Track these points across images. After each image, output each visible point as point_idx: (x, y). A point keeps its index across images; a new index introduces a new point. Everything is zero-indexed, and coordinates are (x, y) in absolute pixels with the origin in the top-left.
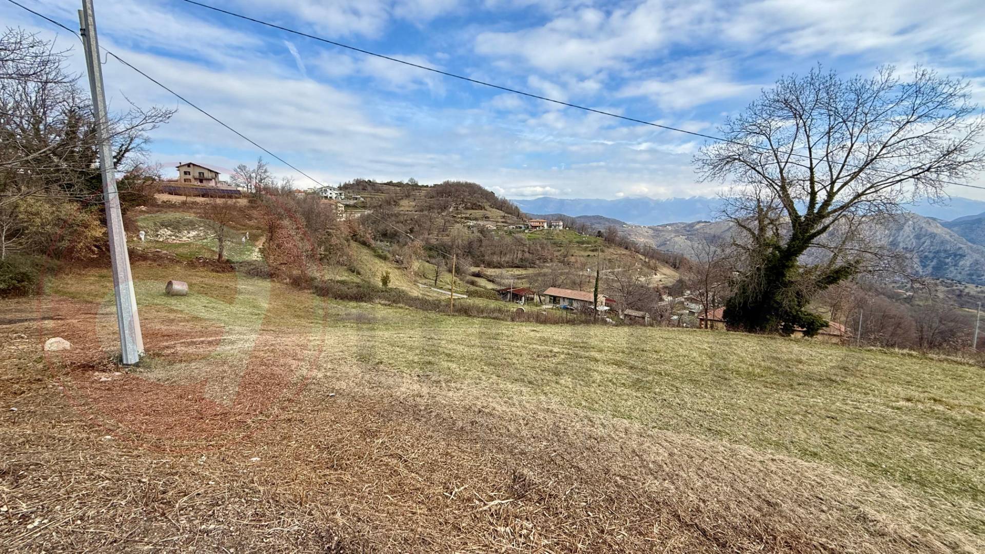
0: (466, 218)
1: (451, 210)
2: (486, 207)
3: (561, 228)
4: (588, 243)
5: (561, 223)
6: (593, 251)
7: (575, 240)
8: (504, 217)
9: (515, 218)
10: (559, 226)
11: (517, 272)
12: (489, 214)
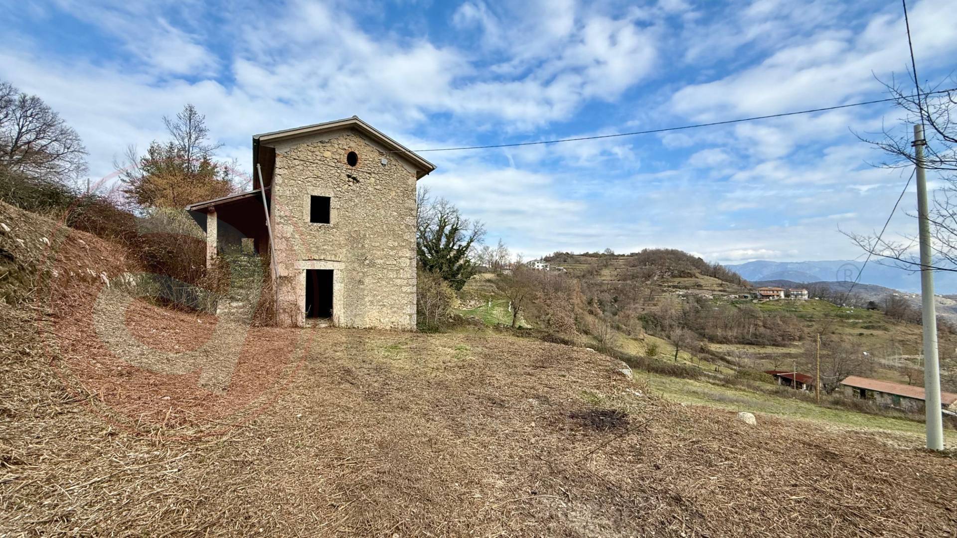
0: (674, 287)
1: (655, 278)
2: (697, 275)
3: (806, 297)
4: (857, 317)
5: (806, 292)
6: (867, 328)
7: (833, 313)
8: (721, 285)
9: (736, 286)
10: (802, 295)
11: (751, 350)
12: (702, 282)
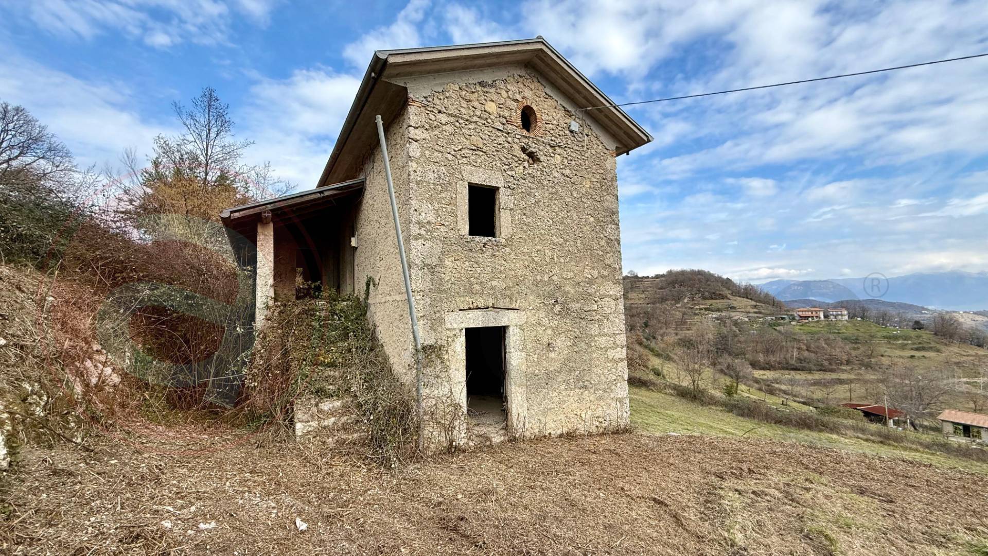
0: (706, 309)
1: (686, 301)
2: (729, 296)
3: (846, 317)
4: (906, 338)
5: (845, 312)
6: (917, 349)
7: (879, 334)
8: (755, 306)
9: (770, 308)
10: (842, 315)
12: (735, 304)
